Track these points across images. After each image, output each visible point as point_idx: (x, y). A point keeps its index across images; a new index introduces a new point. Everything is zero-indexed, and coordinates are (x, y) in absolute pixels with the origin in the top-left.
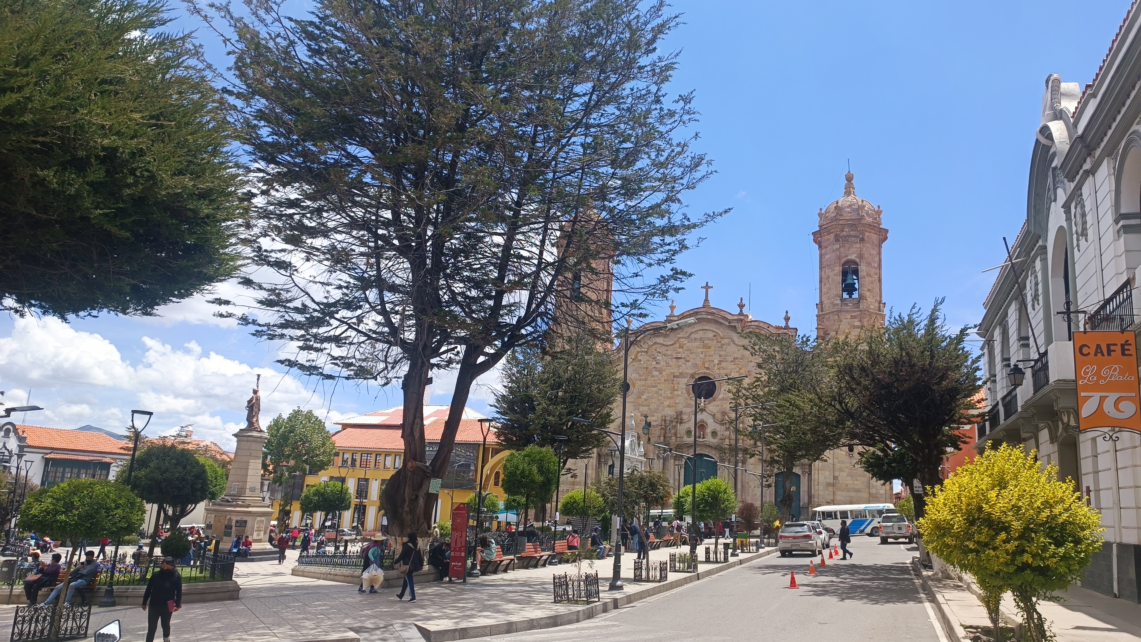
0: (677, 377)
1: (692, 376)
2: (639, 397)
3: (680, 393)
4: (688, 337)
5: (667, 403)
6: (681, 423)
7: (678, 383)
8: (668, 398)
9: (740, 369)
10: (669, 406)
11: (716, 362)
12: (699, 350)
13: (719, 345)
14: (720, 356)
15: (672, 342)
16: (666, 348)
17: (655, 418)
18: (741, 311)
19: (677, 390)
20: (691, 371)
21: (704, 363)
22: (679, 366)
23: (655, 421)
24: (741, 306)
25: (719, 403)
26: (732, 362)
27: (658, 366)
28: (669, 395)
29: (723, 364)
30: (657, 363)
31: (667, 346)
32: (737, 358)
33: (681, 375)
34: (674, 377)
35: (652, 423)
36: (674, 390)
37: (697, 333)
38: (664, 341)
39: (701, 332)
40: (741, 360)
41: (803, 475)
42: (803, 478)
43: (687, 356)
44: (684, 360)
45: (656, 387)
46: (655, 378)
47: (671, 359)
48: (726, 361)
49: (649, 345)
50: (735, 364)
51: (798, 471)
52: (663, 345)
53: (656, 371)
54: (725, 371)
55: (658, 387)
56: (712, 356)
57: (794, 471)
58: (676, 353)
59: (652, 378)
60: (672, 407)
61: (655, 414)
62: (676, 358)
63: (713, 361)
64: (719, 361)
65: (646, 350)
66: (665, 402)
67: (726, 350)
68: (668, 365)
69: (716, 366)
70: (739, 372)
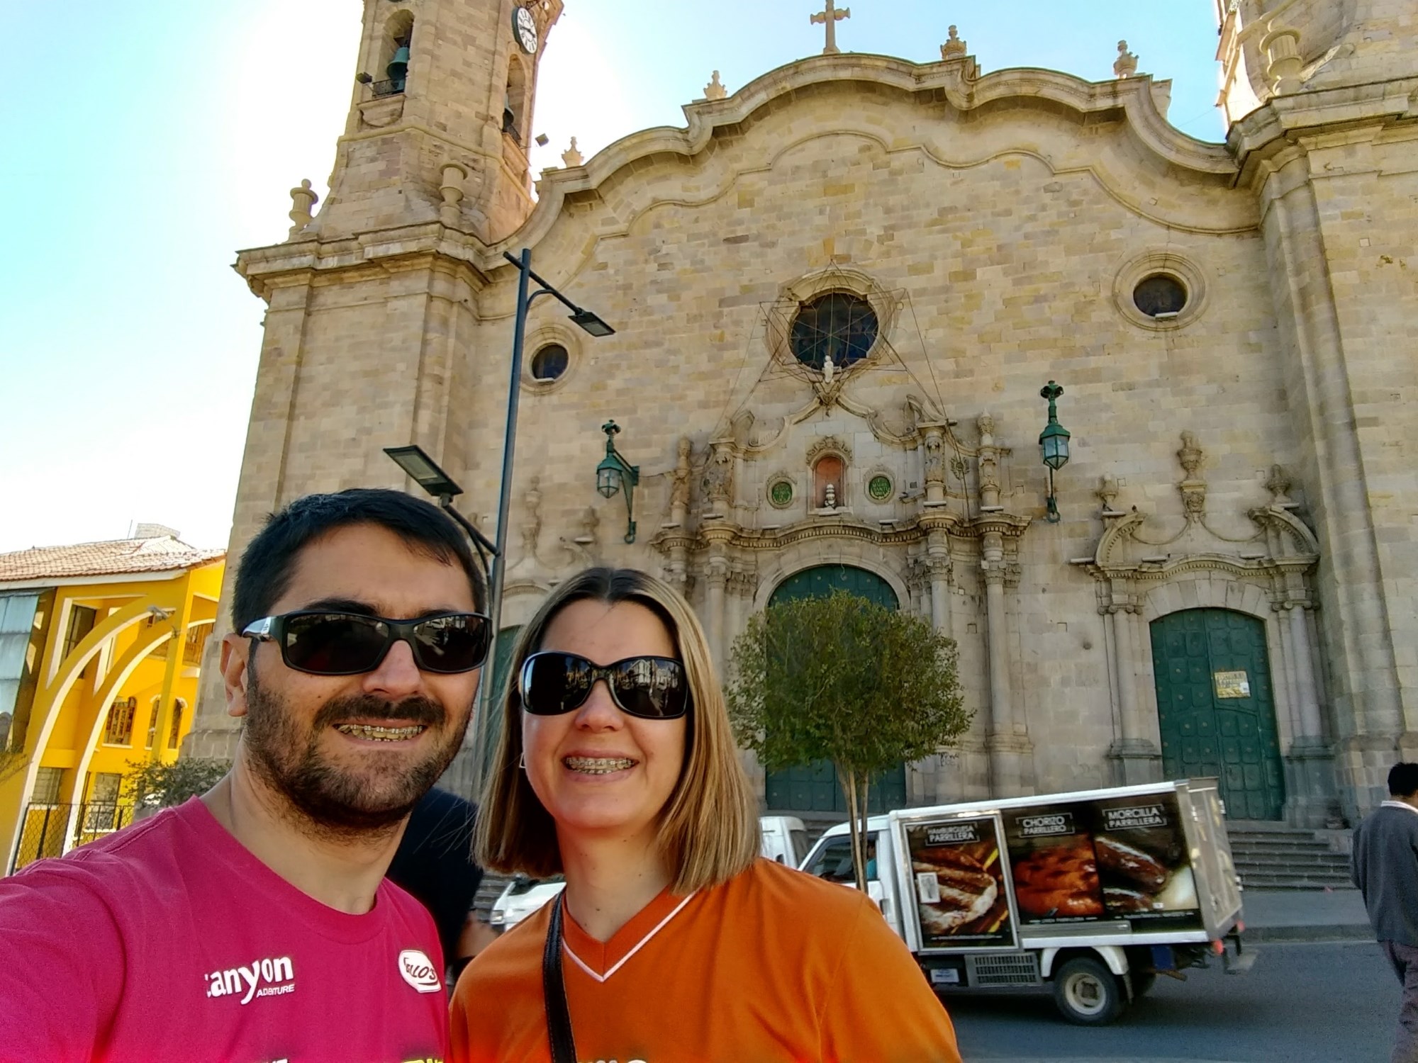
0: (733, 301)
1: (788, 291)
2: (598, 387)
3: (743, 353)
4: (769, 168)
5: (696, 395)
6: (749, 456)
7: (737, 323)
8: (703, 376)
9: (967, 244)
10: (704, 405)
11: (874, 231)
12: (811, 204)
13: (883, 174)
14: (888, 211)
15: (713, 191)
16: (693, 213)
17: (655, 451)
19: (734, 346)
20: (782, 277)
21: (828, 244)
22: (740, 267)
23: (655, 461)
24: (952, 40)
25: (891, 371)
26: (933, 223)
27: (665, 275)
28: (705, 366)
29: (903, 237)
30: (662, 267)
31: (696, 205)
32: (953, 209)
33: (749, 295)
34: (722, 302)
35: (645, 471)
36: (722, 349)
37: (803, 150)
38: (685, 189)
39: (815, 146)
40: (970, 214)
41: (1278, 619)
42: (1284, 628)
43: (768, 227)
44: (756, 244)
45: (658, 344)
46: (655, 317)
47: (711, 245)
48: (910, 226)
49: (634, 212)
50: (944, 231)
51: (1253, 601)
52: (684, 204)
53: (659, 292)
54: (910, 260)
55: (666, 345)
56: (858, 214)
57: (1233, 605)
58: (729, 224)
59: (646, 319)
60: (717, 404)
61: (655, 437)
62: (727, 240)
63: (863, 232)
64: (886, 228)
65: (622, 227)
66: (688, 392)
67: (907, 190)
68: (699, 267)
69: (876, 246)
70: (964, 255)
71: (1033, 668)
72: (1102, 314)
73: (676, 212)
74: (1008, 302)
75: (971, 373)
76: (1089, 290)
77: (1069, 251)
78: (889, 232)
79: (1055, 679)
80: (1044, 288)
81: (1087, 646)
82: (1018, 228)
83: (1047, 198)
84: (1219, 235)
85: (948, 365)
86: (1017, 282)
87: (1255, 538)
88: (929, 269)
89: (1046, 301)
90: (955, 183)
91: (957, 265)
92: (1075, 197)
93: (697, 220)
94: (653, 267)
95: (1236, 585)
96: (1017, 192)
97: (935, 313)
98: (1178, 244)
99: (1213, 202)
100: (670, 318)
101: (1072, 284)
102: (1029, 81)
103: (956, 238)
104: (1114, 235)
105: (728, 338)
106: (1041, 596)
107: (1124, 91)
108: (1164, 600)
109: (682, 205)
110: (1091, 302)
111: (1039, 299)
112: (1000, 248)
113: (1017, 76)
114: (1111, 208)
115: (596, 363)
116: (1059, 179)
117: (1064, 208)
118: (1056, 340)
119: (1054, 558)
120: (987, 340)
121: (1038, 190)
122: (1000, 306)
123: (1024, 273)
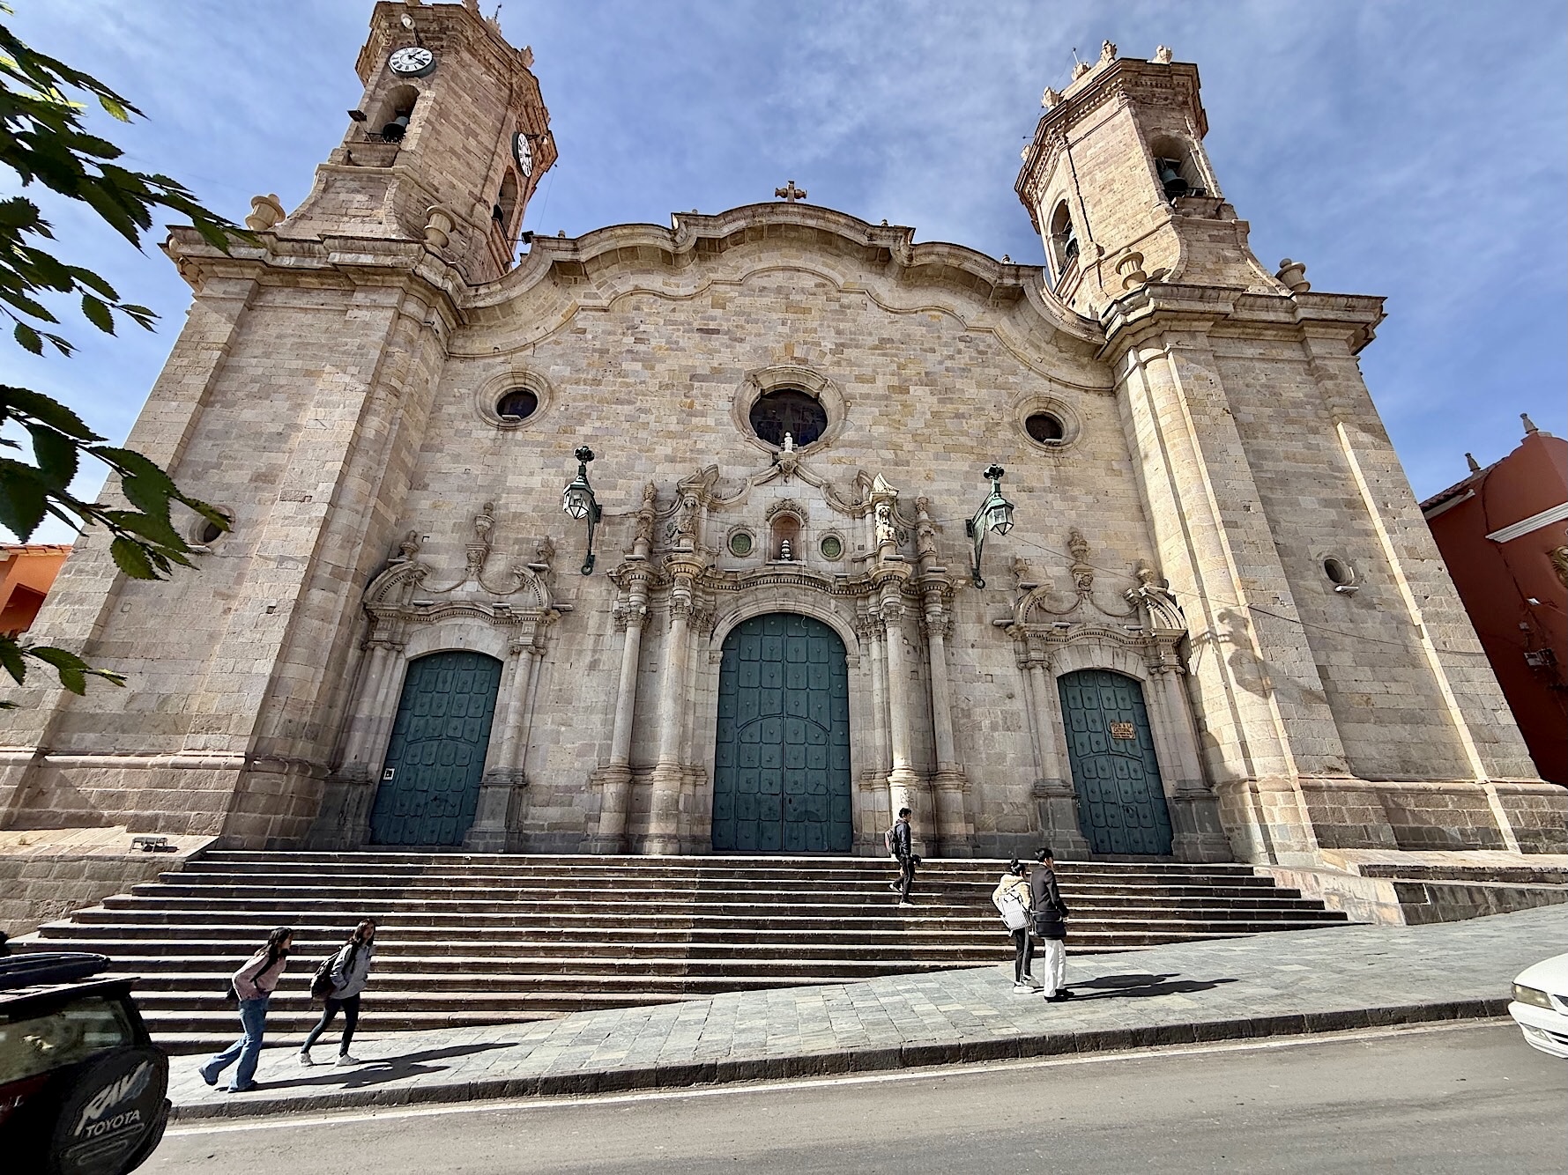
0: (704, 378)
1: (753, 379)
2: (566, 431)
3: (711, 422)
4: (740, 283)
5: (663, 450)
6: (712, 509)
7: (706, 396)
8: (671, 435)
9: (901, 367)
10: (671, 460)
11: (828, 345)
12: (775, 316)
13: (836, 306)
14: (839, 332)
15: (691, 290)
16: (672, 305)
17: (620, 494)
19: (703, 415)
20: (749, 366)
21: (788, 348)
22: (711, 352)
23: (620, 503)
25: (841, 453)
26: (875, 348)
27: (641, 348)
28: (673, 427)
29: (850, 353)
30: (638, 341)
31: (674, 299)
32: (891, 340)
33: (717, 374)
34: (693, 378)
35: (610, 511)
36: (690, 415)
37: (769, 276)
38: (665, 284)
39: (780, 274)
40: (903, 346)
41: (1153, 681)
42: (1160, 688)
43: (737, 327)
44: (727, 337)
45: (630, 402)
46: (631, 380)
47: (686, 332)
48: (856, 347)
49: (615, 292)
50: (884, 355)
51: (1134, 667)
52: (662, 295)
53: (634, 360)
54: (856, 371)
55: (638, 403)
56: (814, 331)
57: (1120, 667)
58: (703, 318)
59: (620, 380)
60: (683, 460)
61: (621, 481)
62: (701, 330)
63: (818, 344)
64: (837, 345)
65: (605, 303)
66: (657, 447)
67: (855, 321)
68: (674, 346)
69: (829, 356)
70: (900, 375)
71: (968, 714)
72: (1005, 434)
73: (656, 300)
74: (935, 414)
75: (908, 463)
76: (997, 416)
77: (979, 385)
78: (840, 348)
79: (986, 723)
80: (963, 409)
81: (1011, 696)
82: (941, 363)
83: (962, 345)
84: (1086, 391)
85: (889, 455)
86: (940, 401)
87: (1129, 616)
88: (873, 380)
89: (964, 417)
90: (891, 323)
91: (895, 381)
92: (981, 348)
93: (674, 310)
94: (630, 339)
95: (1120, 651)
96: (939, 337)
97: (877, 414)
98: (1058, 392)
99: (1082, 367)
100: (643, 382)
101: (984, 409)
102: (954, 256)
103: (893, 361)
104: (1011, 379)
105: (698, 407)
106: (970, 651)
107: (1024, 276)
108: (1068, 663)
109: (660, 297)
110: (998, 424)
111: (958, 416)
112: (927, 374)
113: (946, 249)
114: (1008, 360)
115: (566, 409)
116: (972, 334)
117: (974, 354)
118: (972, 448)
119: (980, 620)
120: (919, 441)
121: (954, 338)
122: (928, 416)
123: (946, 394)
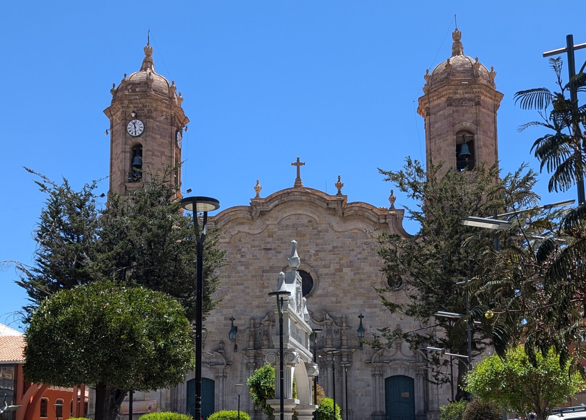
0: (267, 271)
3: (271, 290)
4: (278, 223)
5: (255, 303)
7: (269, 279)
8: (257, 297)
9: (341, 259)
10: (258, 307)
11: (313, 252)
13: (315, 232)
14: (317, 245)
15: (260, 231)
16: (253, 238)
17: (243, 321)
18: (339, 192)
19: (268, 287)
20: (283, 265)
22: (269, 259)
23: (243, 324)
24: (339, 186)
25: (317, 300)
26: (331, 251)
27: (243, 259)
28: (258, 293)
29: (321, 255)
30: (242, 256)
31: (253, 235)
32: (337, 247)
33: (272, 269)
34: (263, 271)
35: (240, 328)
36: (263, 288)
37: (289, 219)
38: (250, 229)
39: (294, 218)
40: (342, 249)
41: (417, 379)
42: (418, 381)
43: (278, 246)
44: (274, 251)
45: (242, 284)
46: (241, 274)
47: (259, 250)
48: (324, 251)
49: (231, 235)
50: (334, 254)
51: (411, 374)
52: (249, 234)
53: (241, 265)
54: (323, 263)
55: (245, 285)
56: (307, 245)
57: (406, 375)
58: (265, 243)
59: (237, 275)
60: (262, 307)
61: (242, 316)
62: (264, 249)
63: (309, 251)
64: (316, 251)
65: (227, 240)
66: (253, 302)
67: (323, 238)
68: (255, 258)
69: (313, 257)
70: (340, 263)
71: (354, 392)
73: (246, 236)
74: (352, 280)
75: (340, 302)
76: (375, 279)
77: (370, 265)
79: (360, 394)
80: (363, 277)
81: (369, 386)
82: (356, 256)
83: (365, 247)
85: (334, 299)
86: (355, 274)
87: (413, 356)
88: (329, 267)
89: (363, 281)
90: (338, 238)
91: (337, 266)
92: (373, 247)
93: (254, 240)
94: (239, 256)
95: (407, 369)
96: (356, 243)
97: (330, 282)
100: (246, 275)
101: (371, 276)
102: (361, 210)
103: (337, 257)
105: (266, 284)
106: (357, 371)
107: (388, 218)
108: (389, 373)
110: (375, 283)
111: (361, 280)
112: (350, 262)
116: (369, 241)
117: (370, 251)
118: (365, 294)
119: (361, 361)
120: (345, 292)
121: (362, 243)
122: (349, 281)
123: (357, 271)
